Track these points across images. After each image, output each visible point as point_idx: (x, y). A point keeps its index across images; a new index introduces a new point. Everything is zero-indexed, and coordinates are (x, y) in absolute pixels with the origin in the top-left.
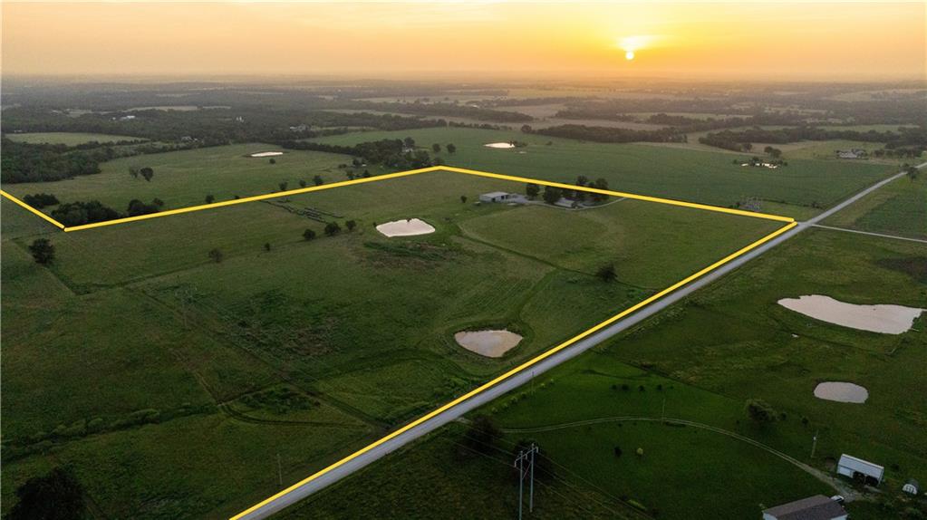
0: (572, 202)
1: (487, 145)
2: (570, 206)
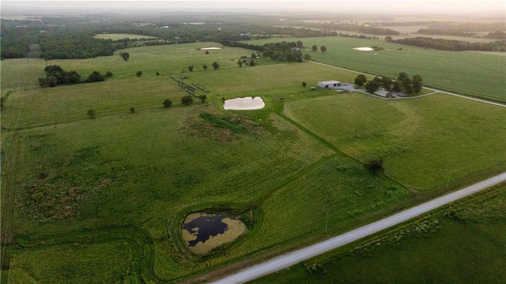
0: (387, 92)
1: (355, 48)
2: (385, 96)
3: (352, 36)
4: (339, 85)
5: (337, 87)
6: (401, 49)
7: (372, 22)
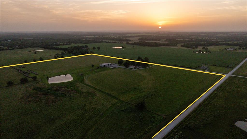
0: (134, 66)
1: (113, 48)
2: (133, 68)
3: (110, 42)
4: (110, 65)
5: (110, 66)
6: (134, 47)
7: (118, 36)
